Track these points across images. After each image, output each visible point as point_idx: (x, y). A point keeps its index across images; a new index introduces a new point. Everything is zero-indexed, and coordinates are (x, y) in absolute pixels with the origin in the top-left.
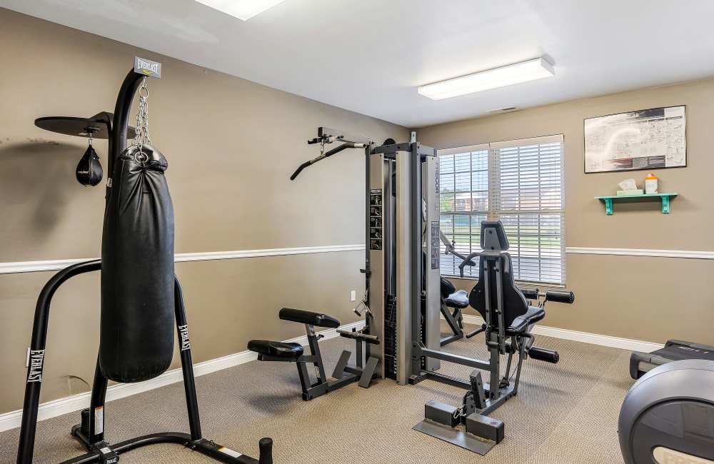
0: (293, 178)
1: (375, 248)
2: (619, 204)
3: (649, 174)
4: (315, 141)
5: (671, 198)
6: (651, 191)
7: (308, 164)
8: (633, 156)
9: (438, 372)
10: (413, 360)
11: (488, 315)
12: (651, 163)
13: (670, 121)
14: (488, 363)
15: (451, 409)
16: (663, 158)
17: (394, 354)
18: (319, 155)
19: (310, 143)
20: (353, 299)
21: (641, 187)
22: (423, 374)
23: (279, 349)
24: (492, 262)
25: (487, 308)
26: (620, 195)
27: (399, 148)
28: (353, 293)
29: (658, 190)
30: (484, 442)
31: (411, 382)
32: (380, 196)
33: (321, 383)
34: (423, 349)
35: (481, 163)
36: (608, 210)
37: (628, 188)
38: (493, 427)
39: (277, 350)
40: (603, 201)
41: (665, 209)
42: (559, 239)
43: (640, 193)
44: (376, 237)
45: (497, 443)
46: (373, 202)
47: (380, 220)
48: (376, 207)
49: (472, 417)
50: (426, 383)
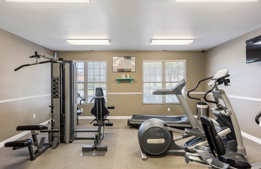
0: (16, 70)
1: (56, 98)
2: (121, 81)
3: (128, 73)
4: (33, 57)
5: (132, 80)
6: (128, 78)
7: (28, 65)
8: (124, 68)
9: (77, 137)
10: (71, 135)
11: (97, 116)
12: (128, 70)
13: (132, 60)
14: (98, 130)
15: (91, 146)
16: (130, 69)
17: (64, 134)
18: (35, 62)
19: (30, 57)
20: (34, 117)
21: (126, 76)
22: (74, 138)
23: (25, 143)
24: (99, 100)
25: (97, 113)
26: (122, 78)
27: (65, 62)
28: (34, 115)
29: (130, 78)
30: (103, 152)
31: (71, 142)
32: (58, 79)
33: (38, 152)
34: (75, 130)
35: (82, 66)
36: (118, 82)
37: (123, 77)
38: (105, 148)
39: (24, 143)
40: (117, 80)
41: (131, 82)
42: (106, 91)
43: (125, 78)
44: (56, 94)
45: (106, 151)
46: (55, 81)
47: (58, 88)
48: (56, 83)
49: (98, 147)
50: (75, 141)
